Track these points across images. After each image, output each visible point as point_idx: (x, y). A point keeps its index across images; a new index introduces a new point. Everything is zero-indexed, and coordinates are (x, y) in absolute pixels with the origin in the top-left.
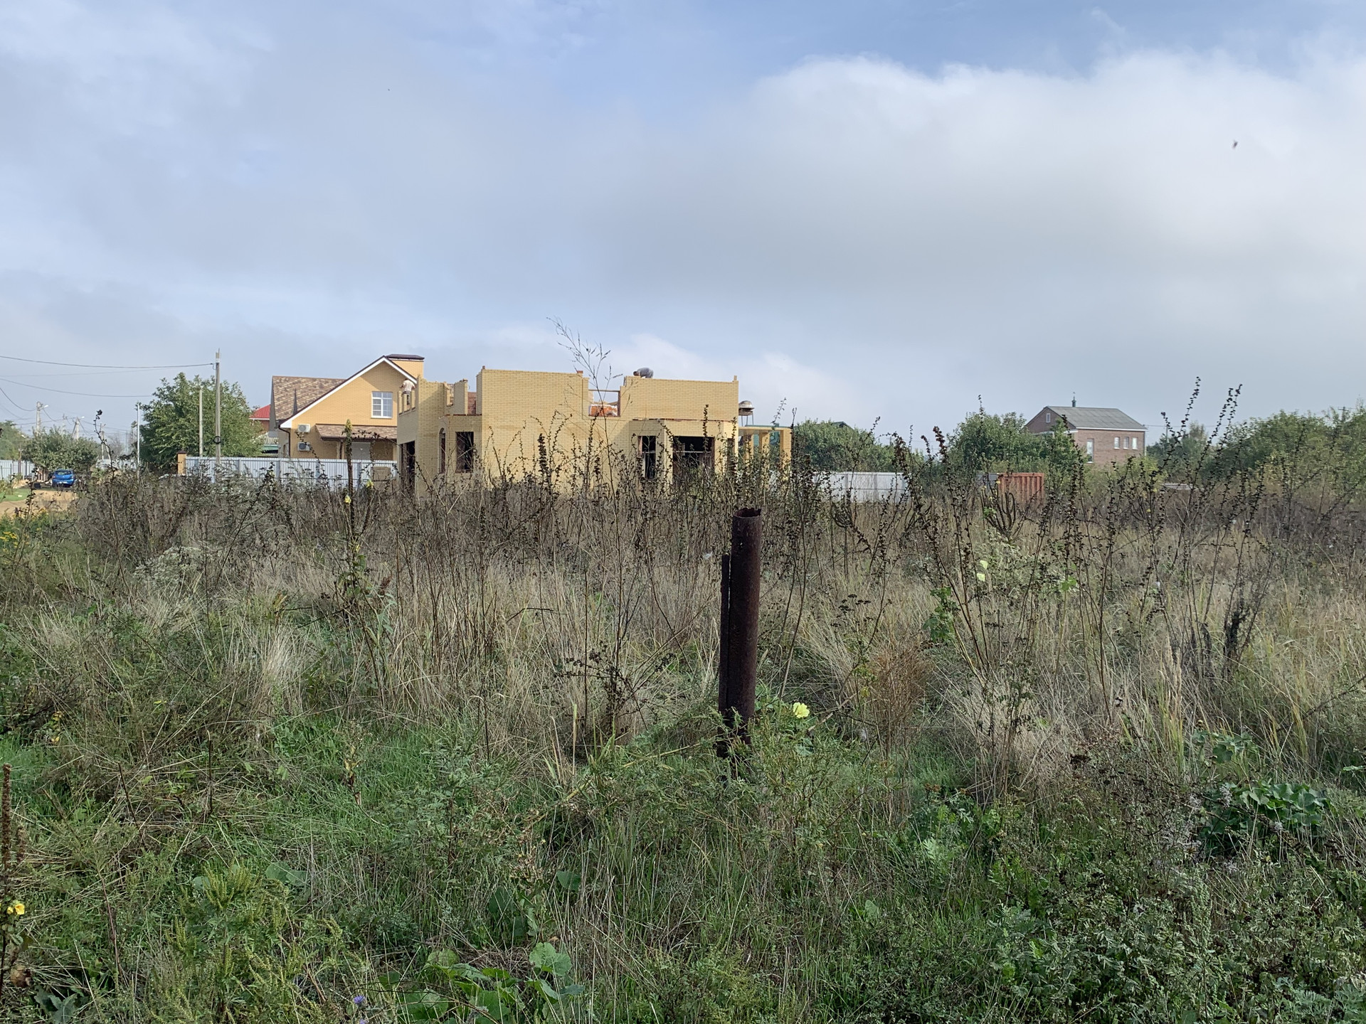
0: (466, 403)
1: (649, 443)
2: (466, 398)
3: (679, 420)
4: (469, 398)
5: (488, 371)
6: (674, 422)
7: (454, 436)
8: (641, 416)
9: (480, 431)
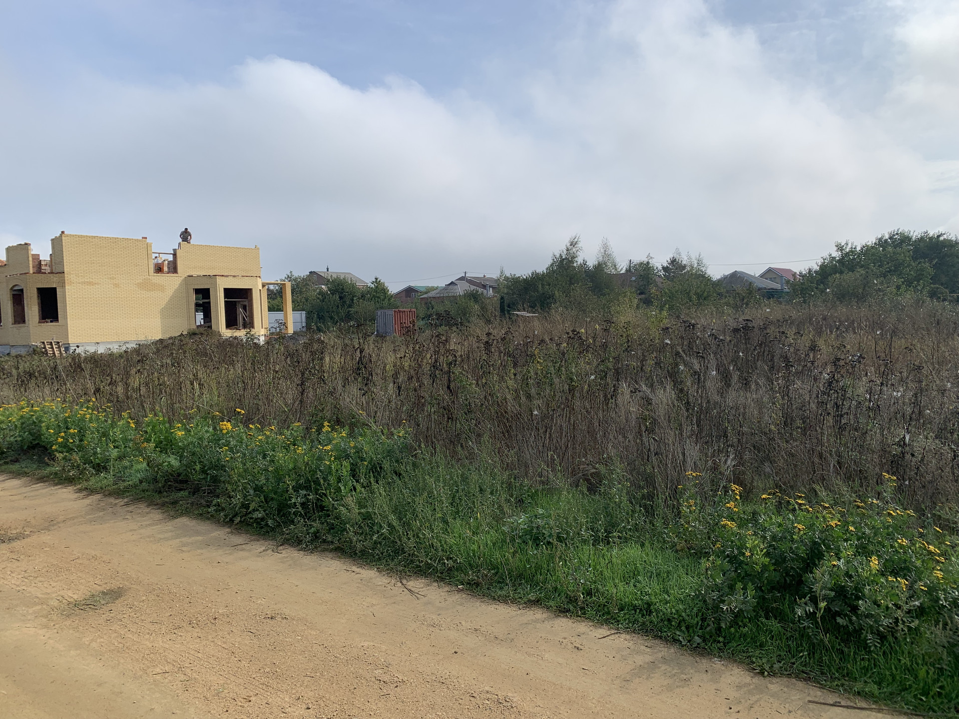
0: (31, 263)
1: (203, 294)
2: (31, 259)
3: (227, 276)
4: (33, 259)
5: (67, 236)
6: (223, 277)
7: (35, 291)
8: (194, 274)
9: (63, 286)
